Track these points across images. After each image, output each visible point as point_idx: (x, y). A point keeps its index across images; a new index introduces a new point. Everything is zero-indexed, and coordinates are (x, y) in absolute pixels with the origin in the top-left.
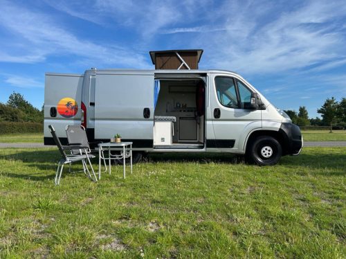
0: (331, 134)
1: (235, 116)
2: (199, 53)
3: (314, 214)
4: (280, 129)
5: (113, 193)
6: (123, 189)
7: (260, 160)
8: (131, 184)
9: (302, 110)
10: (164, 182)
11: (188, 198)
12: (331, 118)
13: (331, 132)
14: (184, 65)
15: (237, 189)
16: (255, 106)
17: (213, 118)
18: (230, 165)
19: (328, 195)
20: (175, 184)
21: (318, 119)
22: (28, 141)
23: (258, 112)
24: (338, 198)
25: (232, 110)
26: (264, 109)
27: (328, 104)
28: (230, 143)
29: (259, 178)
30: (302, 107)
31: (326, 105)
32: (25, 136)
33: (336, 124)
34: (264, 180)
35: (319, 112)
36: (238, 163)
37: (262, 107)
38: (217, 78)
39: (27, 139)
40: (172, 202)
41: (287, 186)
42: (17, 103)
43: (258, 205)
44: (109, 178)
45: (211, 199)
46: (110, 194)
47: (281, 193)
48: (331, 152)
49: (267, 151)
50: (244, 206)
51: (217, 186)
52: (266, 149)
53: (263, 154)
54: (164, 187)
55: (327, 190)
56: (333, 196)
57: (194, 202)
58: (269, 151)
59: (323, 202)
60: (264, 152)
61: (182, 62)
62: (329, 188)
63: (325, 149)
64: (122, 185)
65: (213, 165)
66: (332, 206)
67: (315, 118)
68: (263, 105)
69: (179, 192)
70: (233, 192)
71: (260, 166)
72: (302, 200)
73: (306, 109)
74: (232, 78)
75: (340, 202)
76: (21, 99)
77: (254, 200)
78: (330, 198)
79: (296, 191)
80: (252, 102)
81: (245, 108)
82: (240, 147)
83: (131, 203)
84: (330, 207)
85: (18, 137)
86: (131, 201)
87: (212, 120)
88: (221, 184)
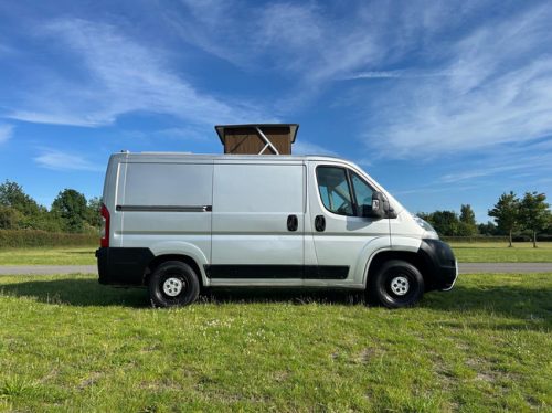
0: (510, 250)
1: (348, 228)
2: (293, 130)
3: (462, 402)
4: (420, 249)
5: (139, 363)
6: (156, 355)
7: (389, 299)
8: (172, 346)
9: (466, 210)
10: (227, 341)
11: (260, 372)
12: (510, 223)
13: (510, 246)
14: (269, 147)
15: (344, 354)
16: (379, 213)
17: (314, 231)
18: (342, 308)
19: (490, 364)
20: (245, 346)
21: (490, 225)
22: (22, 262)
23: (384, 221)
24: (504, 371)
25: (344, 218)
26: (394, 217)
27: (503, 202)
28: (342, 272)
29: (385, 332)
30: (465, 205)
31: (501, 203)
32: (19, 253)
33: (518, 233)
34: (391, 336)
35: (491, 214)
36: (355, 303)
37: (390, 214)
38: (320, 169)
39: (22, 257)
40: (232, 381)
41: (427, 348)
42: (10, 198)
43: (373, 385)
44: (139, 333)
45: (299, 373)
46: (131, 366)
47: (414, 361)
48: (506, 283)
49: (400, 286)
50: (350, 387)
51: (313, 349)
52: (399, 282)
53: (394, 289)
54: (226, 350)
55: (490, 355)
56: (497, 367)
57: (269, 381)
58: (404, 284)
59: (480, 377)
60: (395, 285)
61: (265, 143)
62: (492, 351)
63: (497, 278)
64: (157, 348)
65: (314, 307)
66: (493, 385)
67: (486, 223)
68: (392, 210)
69: (248, 359)
70: (337, 359)
71: (389, 308)
72: (447, 375)
73: (471, 208)
74: (344, 169)
75: (506, 379)
76: (18, 191)
77: (369, 376)
78: (494, 369)
79: (439, 358)
80: (374, 207)
81: (364, 216)
82: (358, 278)
83: (165, 382)
84: (489, 387)
85: (9, 253)
86: (165, 379)
87: (313, 234)
88: (322, 344)
